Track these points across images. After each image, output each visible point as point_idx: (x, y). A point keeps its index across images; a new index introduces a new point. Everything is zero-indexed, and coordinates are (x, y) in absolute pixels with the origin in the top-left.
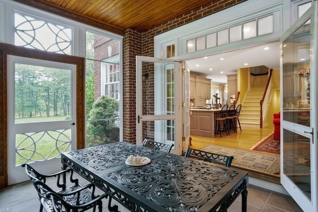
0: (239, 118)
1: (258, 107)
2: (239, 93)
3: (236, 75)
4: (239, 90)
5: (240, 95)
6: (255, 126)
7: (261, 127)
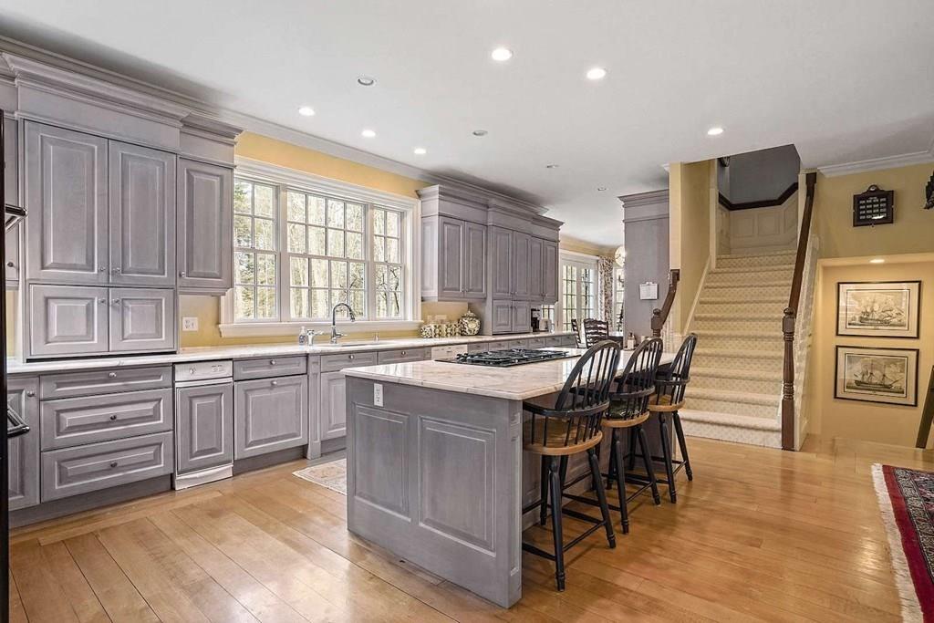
0: (681, 413)
1: (776, 338)
2: (676, 275)
3: (662, 197)
4: (675, 263)
5: (679, 283)
6: (755, 438)
7: (788, 443)
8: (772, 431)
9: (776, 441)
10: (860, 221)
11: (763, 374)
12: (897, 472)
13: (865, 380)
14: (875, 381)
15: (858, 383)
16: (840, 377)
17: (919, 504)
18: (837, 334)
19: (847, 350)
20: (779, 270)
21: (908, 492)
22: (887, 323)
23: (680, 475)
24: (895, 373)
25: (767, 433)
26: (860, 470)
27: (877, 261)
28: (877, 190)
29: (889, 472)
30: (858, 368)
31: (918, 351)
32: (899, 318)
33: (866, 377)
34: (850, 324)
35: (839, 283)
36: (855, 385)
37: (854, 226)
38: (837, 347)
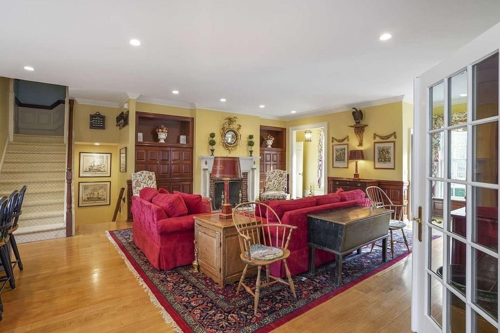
6: (52, 235)
7: (69, 233)
8: (61, 229)
9: (63, 233)
10: (92, 126)
11: (52, 201)
12: (114, 232)
13: (91, 197)
14: (95, 197)
15: (88, 198)
16: (80, 196)
17: (125, 241)
18: (79, 177)
19: (84, 184)
20: (55, 145)
21: (120, 238)
22: (99, 171)
23: (16, 268)
24: (103, 192)
25: (59, 231)
26: (101, 236)
27: (97, 144)
28: (99, 114)
29: (111, 233)
30: (89, 191)
31: (110, 182)
32: (104, 168)
33: (91, 195)
34: (85, 172)
35: (80, 153)
36: (87, 200)
37: (90, 128)
38: (79, 183)
